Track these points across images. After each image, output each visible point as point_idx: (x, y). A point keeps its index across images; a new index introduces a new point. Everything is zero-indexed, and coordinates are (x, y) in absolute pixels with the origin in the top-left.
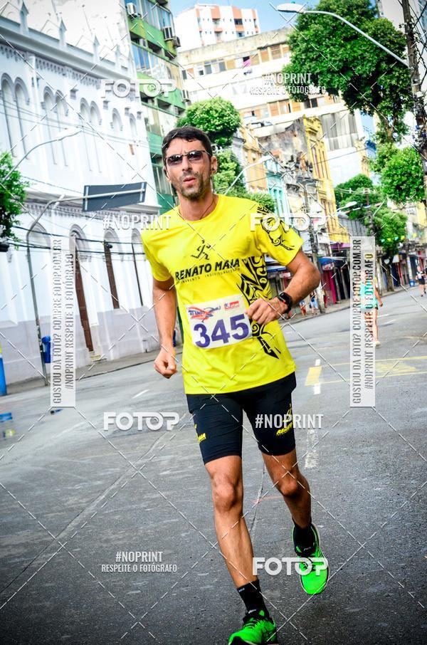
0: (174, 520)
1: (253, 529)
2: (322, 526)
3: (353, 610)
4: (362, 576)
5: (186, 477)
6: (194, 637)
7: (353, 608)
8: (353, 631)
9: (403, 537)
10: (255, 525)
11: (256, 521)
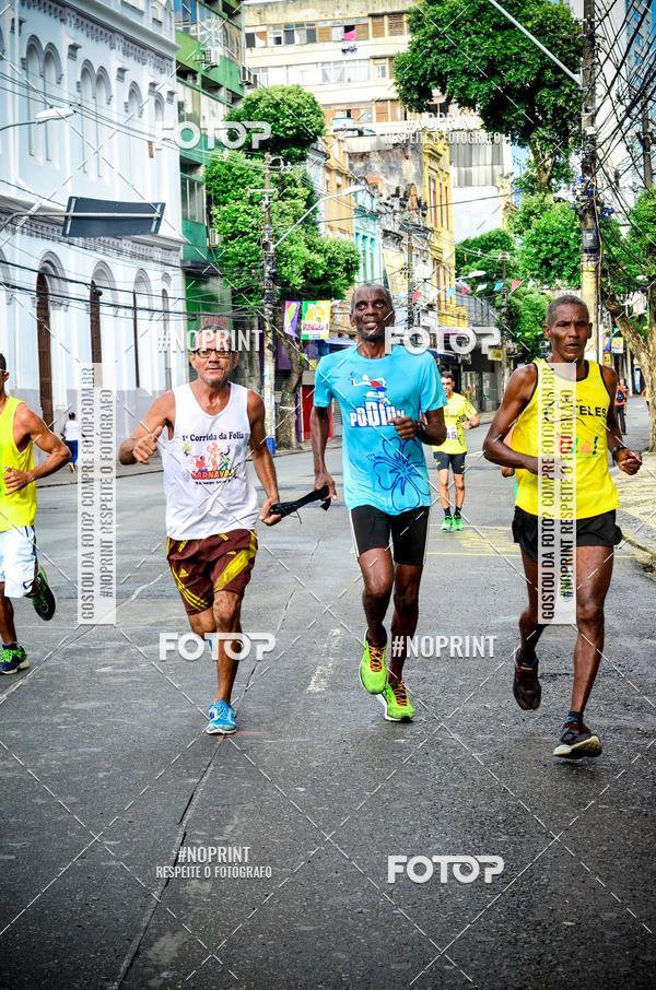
0: (95, 750)
1: (203, 780)
2: (302, 789)
3: (305, 928)
4: (334, 875)
5: (131, 682)
6: (71, 939)
7: (306, 925)
8: (294, 960)
9: (411, 822)
10: (208, 774)
11: (212, 768)
